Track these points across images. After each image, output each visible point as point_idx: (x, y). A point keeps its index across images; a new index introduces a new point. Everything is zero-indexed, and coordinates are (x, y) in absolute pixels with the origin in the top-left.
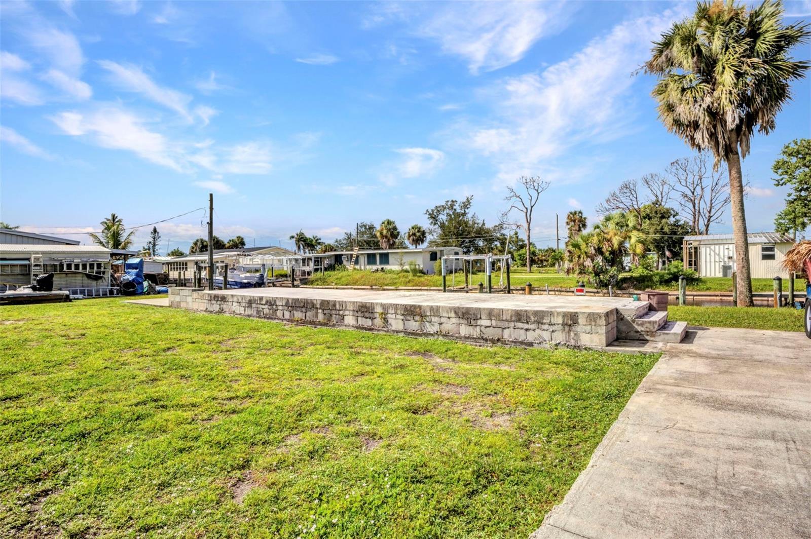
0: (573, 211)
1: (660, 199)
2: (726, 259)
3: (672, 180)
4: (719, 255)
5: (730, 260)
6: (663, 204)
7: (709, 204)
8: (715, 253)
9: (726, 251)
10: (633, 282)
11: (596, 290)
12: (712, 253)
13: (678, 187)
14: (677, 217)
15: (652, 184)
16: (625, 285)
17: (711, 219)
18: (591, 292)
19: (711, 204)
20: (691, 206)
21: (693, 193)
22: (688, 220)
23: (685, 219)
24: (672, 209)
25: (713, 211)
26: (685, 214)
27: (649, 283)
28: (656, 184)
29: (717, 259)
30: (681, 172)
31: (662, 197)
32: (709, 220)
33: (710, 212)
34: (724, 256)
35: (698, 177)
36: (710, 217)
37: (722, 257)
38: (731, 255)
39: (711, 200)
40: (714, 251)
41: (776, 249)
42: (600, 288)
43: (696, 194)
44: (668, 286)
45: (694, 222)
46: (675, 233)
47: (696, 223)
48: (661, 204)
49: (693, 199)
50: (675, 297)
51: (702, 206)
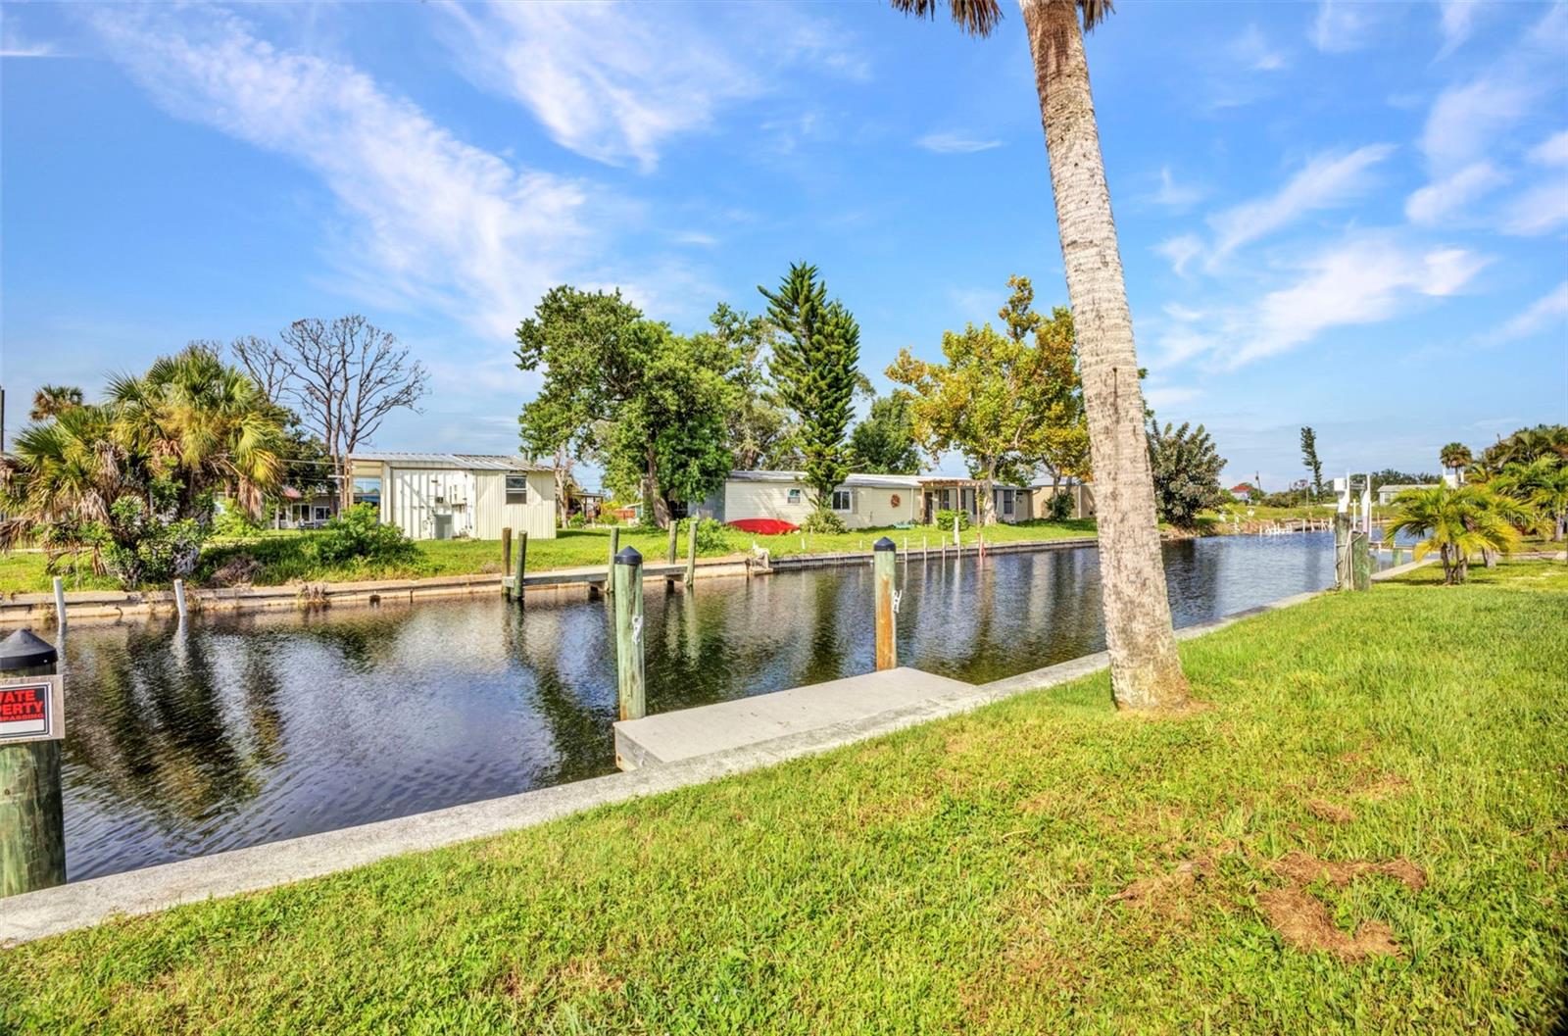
0: (55, 387)
1: (266, 388)
2: (432, 503)
3: (291, 354)
4: (419, 493)
5: (439, 505)
6: (272, 399)
7: (354, 412)
8: (412, 490)
9: (432, 485)
10: (248, 562)
11: (123, 596)
12: (407, 490)
13: (301, 369)
14: (298, 427)
15: (253, 358)
16: (220, 573)
17: (358, 436)
18: (105, 603)
19: (358, 410)
20: (324, 408)
21: (328, 385)
22: (318, 435)
23: (312, 432)
24: (290, 410)
25: (360, 424)
26: (313, 423)
28: (259, 357)
29: (416, 503)
30: (310, 344)
31: (270, 385)
32: (353, 438)
33: (355, 423)
34: (428, 496)
35: (340, 358)
36: (356, 432)
37: (425, 499)
38: (441, 495)
39: (359, 403)
40: (411, 486)
41: (527, 484)
42: (137, 588)
43: (332, 388)
44: (343, 568)
45: (329, 439)
46: (295, 457)
47: (332, 440)
48: (268, 400)
49: (327, 394)
50: (368, 596)
51: (344, 411)
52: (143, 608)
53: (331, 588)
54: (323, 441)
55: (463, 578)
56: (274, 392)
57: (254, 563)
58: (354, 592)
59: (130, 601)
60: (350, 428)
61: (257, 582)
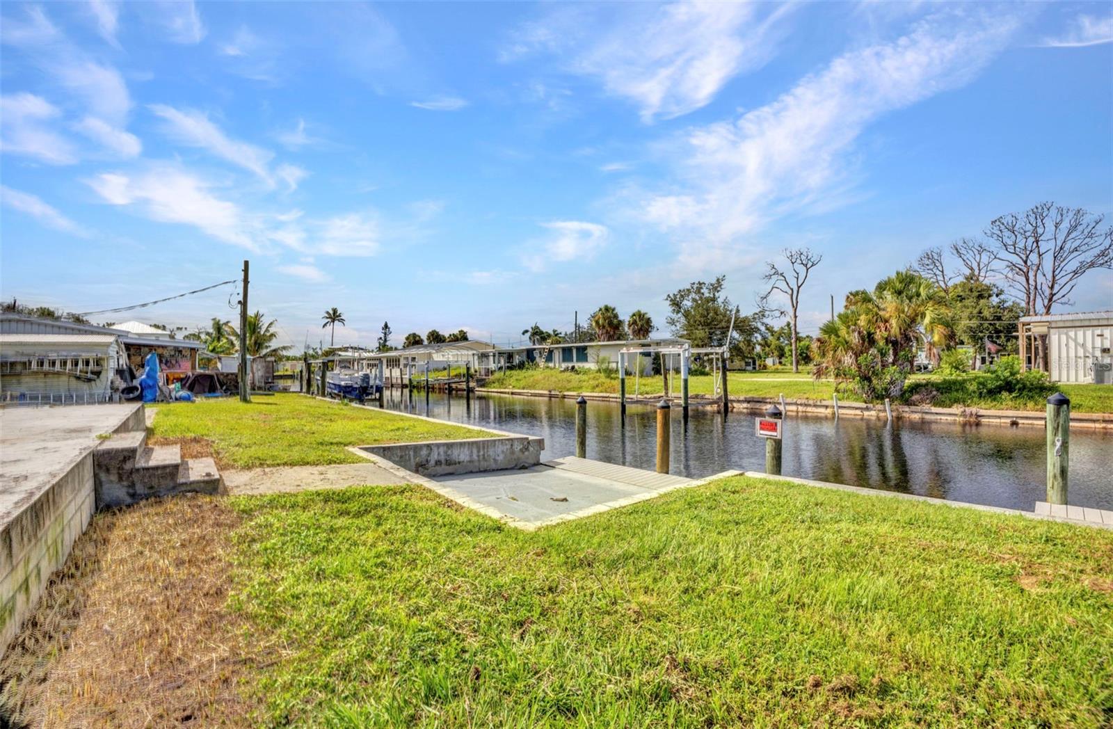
1: (976, 273)
2: (1098, 353)
3: (994, 245)
4: (1083, 345)
5: (1105, 355)
6: (981, 279)
7: (1050, 276)
8: (1077, 344)
9: (1098, 341)
10: (931, 392)
11: (864, 405)
12: (1072, 344)
13: (1003, 254)
14: (1002, 297)
15: (965, 253)
16: (915, 397)
17: (1055, 298)
18: (857, 408)
19: (1054, 277)
20: (1023, 279)
21: (1025, 262)
22: (1018, 301)
23: (1013, 299)
24: (994, 285)
25: (1056, 288)
26: (1013, 292)
27: (960, 395)
28: (969, 251)
29: (1081, 352)
30: (1006, 233)
31: (980, 270)
32: (1050, 300)
33: (1052, 288)
34: (1093, 348)
35: (1033, 239)
36: (1052, 295)
37: (1091, 351)
38: (1107, 346)
39: (1054, 272)
40: (1075, 340)
42: (871, 402)
43: (1029, 263)
44: (995, 400)
45: (1028, 303)
46: (999, 318)
47: (1031, 304)
48: (978, 279)
49: (1025, 270)
50: (1009, 421)
51: (1040, 279)
52: (873, 413)
53: (982, 412)
54: (1023, 304)
55: (1095, 416)
56: (982, 274)
57: (935, 393)
58: (1000, 417)
59: (867, 409)
60: (1047, 292)
61: (935, 405)
